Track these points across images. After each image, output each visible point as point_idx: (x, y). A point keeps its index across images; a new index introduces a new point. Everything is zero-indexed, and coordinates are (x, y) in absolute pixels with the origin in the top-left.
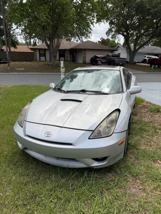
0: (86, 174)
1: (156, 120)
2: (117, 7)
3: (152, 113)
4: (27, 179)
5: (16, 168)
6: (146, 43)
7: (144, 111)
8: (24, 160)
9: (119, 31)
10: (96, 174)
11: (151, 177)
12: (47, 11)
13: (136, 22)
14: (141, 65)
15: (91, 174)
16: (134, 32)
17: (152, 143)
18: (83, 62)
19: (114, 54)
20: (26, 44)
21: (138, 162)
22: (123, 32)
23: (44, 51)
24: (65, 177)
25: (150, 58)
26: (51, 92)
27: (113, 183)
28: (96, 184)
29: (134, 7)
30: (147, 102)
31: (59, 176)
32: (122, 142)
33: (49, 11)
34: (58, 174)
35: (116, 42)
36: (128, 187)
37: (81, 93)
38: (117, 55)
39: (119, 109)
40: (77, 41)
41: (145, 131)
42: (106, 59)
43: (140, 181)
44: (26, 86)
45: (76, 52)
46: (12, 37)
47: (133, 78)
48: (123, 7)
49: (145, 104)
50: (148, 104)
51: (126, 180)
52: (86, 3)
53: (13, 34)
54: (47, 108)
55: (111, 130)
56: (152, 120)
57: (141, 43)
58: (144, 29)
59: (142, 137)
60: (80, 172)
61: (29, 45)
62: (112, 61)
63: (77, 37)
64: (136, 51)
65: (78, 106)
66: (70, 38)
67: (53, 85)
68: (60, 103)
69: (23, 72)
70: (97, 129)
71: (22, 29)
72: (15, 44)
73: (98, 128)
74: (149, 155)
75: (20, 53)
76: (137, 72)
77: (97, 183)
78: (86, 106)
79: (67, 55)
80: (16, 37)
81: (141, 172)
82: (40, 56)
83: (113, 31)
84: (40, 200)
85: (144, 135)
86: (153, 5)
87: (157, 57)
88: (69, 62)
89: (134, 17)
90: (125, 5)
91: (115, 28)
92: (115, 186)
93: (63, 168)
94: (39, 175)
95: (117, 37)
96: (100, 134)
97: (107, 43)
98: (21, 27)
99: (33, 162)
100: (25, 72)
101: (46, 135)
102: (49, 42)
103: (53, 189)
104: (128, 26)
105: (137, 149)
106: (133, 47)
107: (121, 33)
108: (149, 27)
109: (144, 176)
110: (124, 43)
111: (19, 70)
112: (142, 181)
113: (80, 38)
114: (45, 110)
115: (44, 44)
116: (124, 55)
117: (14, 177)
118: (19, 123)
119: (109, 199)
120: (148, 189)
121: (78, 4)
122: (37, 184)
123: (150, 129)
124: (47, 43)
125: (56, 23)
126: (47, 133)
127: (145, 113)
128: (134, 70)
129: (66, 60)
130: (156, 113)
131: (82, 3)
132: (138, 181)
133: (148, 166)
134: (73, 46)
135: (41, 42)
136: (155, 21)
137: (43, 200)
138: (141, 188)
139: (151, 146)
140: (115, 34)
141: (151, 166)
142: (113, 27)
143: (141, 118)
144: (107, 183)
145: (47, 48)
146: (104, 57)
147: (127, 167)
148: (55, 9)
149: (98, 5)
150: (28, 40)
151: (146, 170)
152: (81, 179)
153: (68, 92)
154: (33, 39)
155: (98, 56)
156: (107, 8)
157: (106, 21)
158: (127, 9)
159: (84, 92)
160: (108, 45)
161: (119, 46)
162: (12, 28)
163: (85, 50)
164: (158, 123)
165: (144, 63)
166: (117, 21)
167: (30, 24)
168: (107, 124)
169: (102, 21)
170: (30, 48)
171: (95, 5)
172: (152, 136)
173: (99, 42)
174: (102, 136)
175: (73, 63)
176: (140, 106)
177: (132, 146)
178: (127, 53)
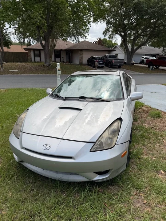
0: (87, 189)
1: (157, 126)
2: (114, 6)
3: (152, 118)
4: (24, 195)
5: (13, 182)
6: (144, 44)
7: (144, 117)
8: (21, 174)
9: (116, 31)
10: (98, 187)
11: (155, 190)
12: (41, 10)
13: (134, 22)
14: (139, 66)
15: (93, 188)
16: (131, 32)
17: (154, 152)
18: (80, 63)
19: (111, 54)
20: (20, 44)
21: (141, 173)
22: (120, 32)
23: (39, 51)
24: (65, 191)
25: (148, 58)
26: (48, 99)
27: (116, 197)
28: (98, 199)
29: (132, 7)
30: (147, 106)
31: (59, 191)
32: (125, 154)
33: (44, 10)
34: (57, 189)
35: (113, 42)
36: (131, 201)
37: (81, 100)
38: (114, 55)
39: (120, 118)
40: (73, 41)
41: (146, 138)
42: (103, 60)
43: (144, 194)
44: (20, 89)
45: (72, 53)
46: (5, 36)
47: (133, 82)
48: (121, 6)
49: (144, 108)
50: (148, 109)
51: (130, 194)
52: (82, 1)
53: (6, 33)
54: (45, 117)
55: (113, 141)
56: (153, 126)
57: (138, 43)
58: (141, 29)
59: (144, 145)
60: (81, 186)
61: (23, 45)
62: (109, 61)
63: (73, 37)
64: (133, 51)
65: (78, 115)
66: (66, 38)
67: (50, 91)
68: (59, 111)
69: (17, 74)
70: (98, 141)
71: (16, 28)
72: (8, 43)
73: (100, 139)
74: (152, 165)
75: (13, 53)
76: (135, 73)
77: (100, 198)
78: (86, 115)
79: (63, 55)
80: (9, 37)
81: (144, 185)
82: (35, 57)
83: (110, 31)
84: (39, 219)
85: (146, 143)
86: (151, 5)
87: (155, 58)
88: (65, 62)
89: (131, 17)
90: (122, 4)
91: (113, 28)
92: (119, 200)
93: (63, 182)
94: (37, 190)
95: (114, 38)
96: (101, 146)
97: (104, 43)
98: (14, 26)
99: (30, 176)
100: (19, 74)
101: (44, 148)
102: (44, 43)
103: (53, 206)
104: (125, 26)
105: (139, 158)
106: (131, 48)
107: (118, 33)
108: (146, 28)
109: (148, 189)
110: (121, 43)
111: (12, 72)
112: (146, 195)
113: (76, 38)
114: (42, 119)
115: (39, 44)
116: (121, 55)
117: (11, 193)
118: (15, 133)
119: (112, 216)
120: (153, 203)
121: (73, 3)
122: (36, 200)
123: (152, 136)
124: (41, 44)
125: (51, 22)
126: (45, 146)
127: (145, 118)
128: (132, 71)
129: (62, 61)
130: (157, 118)
131: (78, 2)
132: (142, 194)
133: (151, 177)
134: (70, 46)
135: (36, 42)
136: (152, 21)
137: (43, 219)
138: (146, 202)
139: (153, 155)
140: (112, 34)
141: (154, 178)
142: (110, 27)
143: (142, 123)
144: (110, 198)
145: (42, 48)
146: (101, 58)
147: (130, 180)
148: (50, 8)
149: (95, 4)
150: (22, 39)
151: (149, 182)
152: (83, 193)
153: (66, 99)
154: (27, 39)
155: (95, 57)
156: (104, 7)
157: (103, 21)
158: (124, 9)
159: (84, 99)
160: (105, 46)
161: (116, 47)
162: (5, 27)
163: (81, 50)
164: (159, 129)
165: (142, 64)
166: (115, 21)
167: (24, 23)
168: (109, 135)
169: (99, 20)
170: (24, 49)
171: (92, 4)
172: (154, 143)
173: (96, 42)
174: (103, 148)
175: (70, 64)
176: (140, 110)
177: (135, 155)
178: (124, 54)
